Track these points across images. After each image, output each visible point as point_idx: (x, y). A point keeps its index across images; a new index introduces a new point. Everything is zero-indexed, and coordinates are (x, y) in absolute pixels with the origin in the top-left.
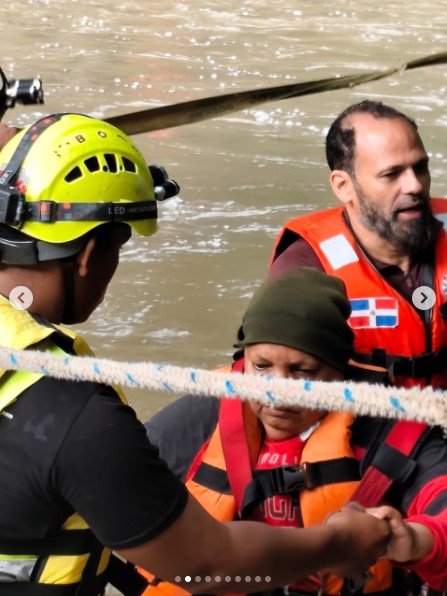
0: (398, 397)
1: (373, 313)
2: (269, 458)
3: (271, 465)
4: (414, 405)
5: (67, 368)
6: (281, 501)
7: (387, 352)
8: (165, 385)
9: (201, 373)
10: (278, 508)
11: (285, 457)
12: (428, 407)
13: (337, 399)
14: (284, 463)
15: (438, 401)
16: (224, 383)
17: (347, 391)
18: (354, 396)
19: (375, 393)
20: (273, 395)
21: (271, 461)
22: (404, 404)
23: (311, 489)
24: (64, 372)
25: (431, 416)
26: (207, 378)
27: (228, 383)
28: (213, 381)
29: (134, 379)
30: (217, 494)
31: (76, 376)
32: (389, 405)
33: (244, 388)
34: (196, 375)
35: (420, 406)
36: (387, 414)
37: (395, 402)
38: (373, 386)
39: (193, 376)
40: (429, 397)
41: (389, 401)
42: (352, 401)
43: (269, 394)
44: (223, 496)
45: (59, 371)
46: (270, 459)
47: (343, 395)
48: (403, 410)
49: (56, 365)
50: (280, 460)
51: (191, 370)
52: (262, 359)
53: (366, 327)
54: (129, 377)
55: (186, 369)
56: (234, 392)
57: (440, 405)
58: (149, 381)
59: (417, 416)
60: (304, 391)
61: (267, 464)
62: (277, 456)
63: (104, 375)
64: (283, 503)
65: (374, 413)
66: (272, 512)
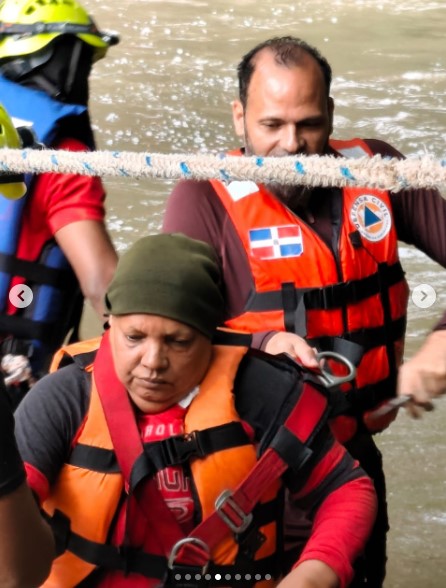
0: (347, 166)
1: (276, 242)
2: (154, 430)
3: (159, 437)
4: (364, 173)
5: (25, 162)
6: (174, 472)
7: (297, 286)
8: (122, 170)
9: (156, 157)
10: (171, 480)
11: (171, 427)
12: (377, 174)
13: (289, 172)
14: (172, 434)
15: (386, 168)
16: (179, 164)
17: (298, 164)
18: (305, 168)
19: (325, 164)
20: (227, 173)
21: (158, 433)
22: (354, 173)
23: (203, 458)
24: (24, 166)
25: (380, 182)
26: (161, 161)
27: (182, 164)
28: (168, 163)
29: (91, 167)
30: (102, 475)
31: (35, 169)
32: (340, 175)
33: (199, 168)
34: (151, 159)
35: (370, 174)
36: (339, 184)
37: (345, 171)
38: (323, 158)
39: (148, 159)
40: (378, 164)
41: (339, 170)
42: (304, 173)
43: (222, 171)
44: (108, 476)
45: (18, 166)
46: (156, 430)
47: (294, 168)
48: (353, 178)
49: (14, 160)
50: (167, 430)
51: (147, 154)
52: (136, 331)
53: (269, 258)
54: (87, 166)
55: (141, 154)
56: (189, 173)
57: (389, 172)
58: (105, 168)
59: (368, 183)
60: (258, 167)
61: (153, 436)
62: (163, 426)
63: (62, 165)
64: (176, 475)
65: (325, 184)
66: (167, 484)
